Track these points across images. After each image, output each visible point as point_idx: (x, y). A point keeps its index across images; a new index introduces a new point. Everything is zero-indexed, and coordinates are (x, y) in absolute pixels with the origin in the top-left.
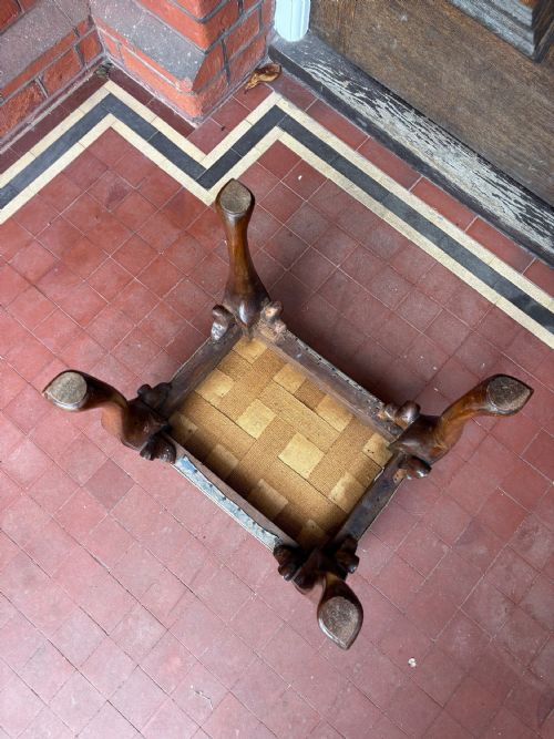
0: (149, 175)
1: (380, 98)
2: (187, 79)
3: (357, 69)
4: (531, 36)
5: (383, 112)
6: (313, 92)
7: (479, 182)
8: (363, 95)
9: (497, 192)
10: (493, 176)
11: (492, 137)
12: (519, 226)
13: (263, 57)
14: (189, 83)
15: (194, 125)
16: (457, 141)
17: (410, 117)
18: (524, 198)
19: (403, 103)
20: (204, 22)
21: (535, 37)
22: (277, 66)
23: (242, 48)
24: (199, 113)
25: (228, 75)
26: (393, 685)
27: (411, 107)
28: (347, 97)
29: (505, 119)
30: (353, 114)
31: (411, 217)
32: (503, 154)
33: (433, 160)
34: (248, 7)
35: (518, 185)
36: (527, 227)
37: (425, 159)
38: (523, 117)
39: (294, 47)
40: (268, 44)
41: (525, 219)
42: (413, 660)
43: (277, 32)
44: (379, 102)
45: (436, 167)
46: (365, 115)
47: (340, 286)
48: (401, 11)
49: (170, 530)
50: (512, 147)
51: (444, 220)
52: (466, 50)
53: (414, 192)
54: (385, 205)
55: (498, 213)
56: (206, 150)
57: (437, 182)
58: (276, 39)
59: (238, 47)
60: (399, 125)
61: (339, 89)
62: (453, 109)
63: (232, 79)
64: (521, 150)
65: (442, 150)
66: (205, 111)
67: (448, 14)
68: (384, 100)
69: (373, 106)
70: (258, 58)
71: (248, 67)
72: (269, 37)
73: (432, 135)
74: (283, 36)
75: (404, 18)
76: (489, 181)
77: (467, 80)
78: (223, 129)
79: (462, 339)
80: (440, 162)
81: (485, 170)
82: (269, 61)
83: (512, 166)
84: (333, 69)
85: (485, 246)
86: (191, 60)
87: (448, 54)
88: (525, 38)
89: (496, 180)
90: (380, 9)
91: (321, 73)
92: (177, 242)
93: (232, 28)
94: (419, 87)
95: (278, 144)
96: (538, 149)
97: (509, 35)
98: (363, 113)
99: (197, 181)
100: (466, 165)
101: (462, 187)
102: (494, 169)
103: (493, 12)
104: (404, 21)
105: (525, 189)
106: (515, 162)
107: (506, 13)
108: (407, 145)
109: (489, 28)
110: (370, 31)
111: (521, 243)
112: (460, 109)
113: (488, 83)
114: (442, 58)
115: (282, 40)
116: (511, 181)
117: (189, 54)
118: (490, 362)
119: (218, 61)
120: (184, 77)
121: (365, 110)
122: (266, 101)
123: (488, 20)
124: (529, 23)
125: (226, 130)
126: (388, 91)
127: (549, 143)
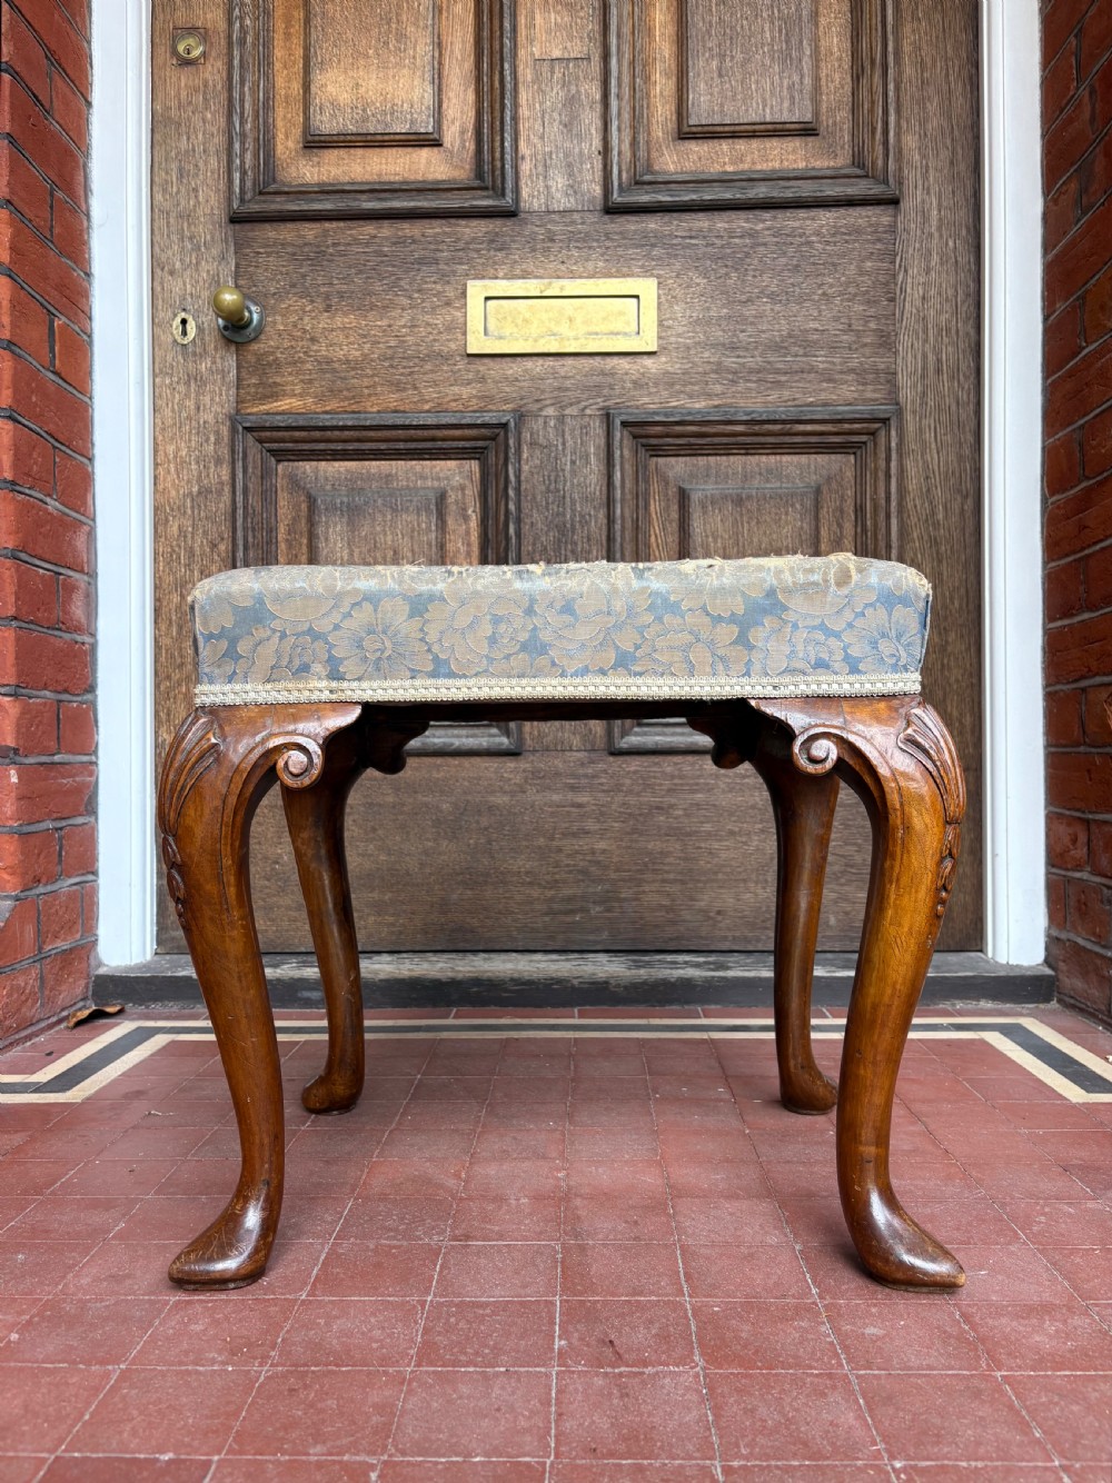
11: (518, 904)
13: (85, 996)
20: (19, 834)
23: (59, 944)
25: (42, 979)
32: (548, 920)
40: (92, 973)
58: (103, 969)
59: (55, 937)
63: (47, 993)
70: (79, 992)
71: (66, 997)
77: (444, 845)
83: (568, 928)
93: (49, 888)
96: (585, 873)
112: (455, 897)
119: (31, 930)
122: (116, 1029)
127: (593, 852)
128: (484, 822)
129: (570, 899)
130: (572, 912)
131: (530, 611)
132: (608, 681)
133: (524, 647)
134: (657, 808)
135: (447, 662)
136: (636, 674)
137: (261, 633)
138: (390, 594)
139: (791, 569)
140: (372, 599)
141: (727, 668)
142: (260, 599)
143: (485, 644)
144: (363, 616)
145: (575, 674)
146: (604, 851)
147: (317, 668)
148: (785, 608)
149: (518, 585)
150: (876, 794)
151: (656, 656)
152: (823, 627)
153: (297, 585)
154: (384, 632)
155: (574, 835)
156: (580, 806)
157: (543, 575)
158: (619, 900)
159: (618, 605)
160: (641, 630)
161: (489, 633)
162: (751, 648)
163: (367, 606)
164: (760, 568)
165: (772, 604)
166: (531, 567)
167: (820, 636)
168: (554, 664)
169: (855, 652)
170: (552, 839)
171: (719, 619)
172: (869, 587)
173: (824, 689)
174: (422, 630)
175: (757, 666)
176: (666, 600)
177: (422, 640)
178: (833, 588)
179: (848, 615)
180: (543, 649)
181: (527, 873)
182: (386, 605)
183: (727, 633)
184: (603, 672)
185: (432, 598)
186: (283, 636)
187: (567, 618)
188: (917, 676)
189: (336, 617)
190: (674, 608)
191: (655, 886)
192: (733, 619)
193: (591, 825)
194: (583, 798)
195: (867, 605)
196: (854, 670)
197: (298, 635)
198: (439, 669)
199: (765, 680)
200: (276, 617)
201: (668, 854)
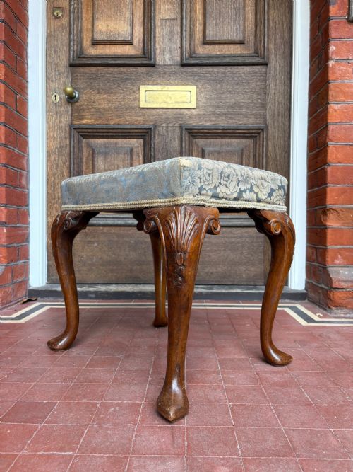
17: (114, 285)
20: (7, 247)
23: (18, 279)
25: (13, 289)
34: (21, 259)
40: (28, 289)
48: (93, 242)
58: (31, 288)
62: (131, 270)
63: (14, 294)
67: (113, 231)
70: (24, 294)
71: (20, 295)
72: (28, 286)
75: (96, 245)
77: (131, 253)
87: (120, 248)
90: (83, 248)
93: (15, 263)
94: (112, 271)
104: (96, 247)
114: (118, 251)
119: (10, 275)
125: (17, 311)
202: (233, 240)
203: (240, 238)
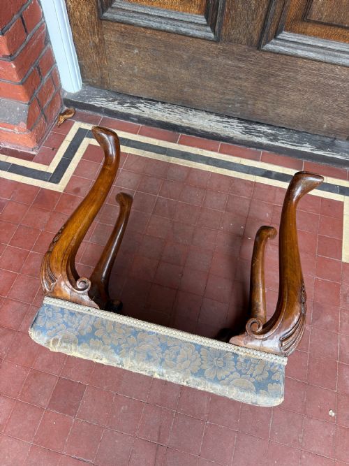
0: (16, 188)
1: (139, 103)
2: (21, 123)
3: (119, 94)
4: (209, 29)
5: (144, 109)
6: (98, 114)
7: (213, 124)
8: (128, 105)
9: (224, 125)
10: (218, 118)
11: (209, 97)
12: (246, 137)
13: (62, 106)
14: (23, 125)
15: (34, 153)
16: (191, 109)
17: (160, 106)
18: (241, 123)
19: (152, 101)
20: (22, 84)
21: (211, 29)
22: (72, 109)
23: (48, 101)
24: (36, 144)
25: (45, 118)
26: (329, 436)
27: (158, 102)
28: (120, 108)
29: (212, 84)
30: (127, 117)
31: (185, 155)
32: (219, 104)
33: (183, 122)
34: (44, 75)
35: (233, 118)
36: (250, 136)
37: (178, 123)
38: (221, 78)
39: (78, 95)
40: (62, 98)
41: (247, 133)
42: (331, 411)
43: (65, 91)
44: (139, 105)
45: (186, 125)
46: (134, 114)
47: (164, 206)
48: (133, 48)
49: (126, 407)
50: (221, 98)
51: (204, 150)
52: (177, 54)
53: (180, 143)
54: (167, 155)
55: (231, 135)
56: (48, 163)
57: (190, 134)
58: (66, 94)
59: (46, 100)
60: (156, 112)
61: (114, 106)
62: (181, 92)
63: (48, 120)
64: (227, 97)
65: (185, 115)
66: (39, 142)
67: (160, 37)
68: (142, 103)
69: (137, 108)
70: (59, 107)
71: (55, 113)
72: (61, 94)
73: (176, 111)
74: (70, 91)
75: (136, 51)
76: (218, 122)
77: (183, 71)
78: (53, 149)
79: (248, 206)
80: (187, 122)
81: (213, 117)
82: (66, 108)
83: (226, 108)
84: (106, 98)
85: (233, 155)
86: (21, 111)
87: (168, 61)
88: (207, 31)
89: (221, 120)
90: (121, 53)
91: (100, 102)
92: (50, 219)
93: (39, 88)
94: (158, 87)
95: (90, 146)
96: (236, 92)
97: (198, 33)
98: (132, 113)
99: (49, 181)
100: (201, 118)
101: (206, 129)
102: (217, 115)
103: (184, 25)
104: (137, 54)
105: (238, 119)
106: (227, 106)
107: (191, 23)
108: (165, 120)
109: (185, 35)
110: (119, 68)
111: (250, 146)
112: (186, 90)
113: (195, 66)
114: (166, 65)
115: (69, 94)
116: (229, 117)
117: (18, 109)
118: (270, 212)
119: (37, 109)
120: (19, 122)
121: (133, 111)
122: (73, 128)
123: (183, 30)
124: (206, 23)
125: (55, 149)
126: (142, 98)
127: (241, 86)
128: (200, 66)
129: (229, 100)
130: (229, 104)
131: (163, 360)
132: (143, 328)
133: (168, 348)
134: (272, 75)
135: (196, 350)
136: (132, 327)
137: (259, 378)
138: (210, 380)
139: (71, 350)
140: (216, 380)
141: (102, 321)
142: (257, 392)
143: (181, 353)
144: (221, 375)
145: (154, 333)
146: (245, 86)
147: (241, 360)
148: (77, 336)
149: (164, 371)
150: (69, 267)
151: (124, 332)
152: (68, 326)
153: (242, 393)
154: (215, 366)
155: (235, 78)
156: (240, 67)
157: (154, 372)
158: (247, 104)
159: (132, 353)
160: (127, 342)
161: (179, 356)
162: (93, 326)
163: (219, 378)
164: (81, 353)
165: (81, 339)
166: (158, 377)
167: (70, 324)
168: (159, 339)
169: (60, 315)
170: (226, 78)
171: (99, 339)
172: (48, 336)
173: (74, 305)
174: (202, 364)
175: (93, 319)
176: (115, 351)
177: (202, 360)
178: (60, 339)
179: (58, 328)
180: (162, 345)
181: (214, 88)
182: (212, 377)
183: (98, 333)
184: (144, 331)
185: (196, 375)
186: (251, 375)
187: (151, 354)
188: (44, 302)
189: (231, 376)
190: (114, 347)
191: (262, 102)
192: (95, 338)
193: (242, 76)
194: (242, 65)
195: (51, 330)
196: (62, 309)
197: (246, 374)
198: (199, 348)
199: (92, 314)
200: (253, 383)
201: (271, 92)
202: (331, 82)
203: (343, 81)
